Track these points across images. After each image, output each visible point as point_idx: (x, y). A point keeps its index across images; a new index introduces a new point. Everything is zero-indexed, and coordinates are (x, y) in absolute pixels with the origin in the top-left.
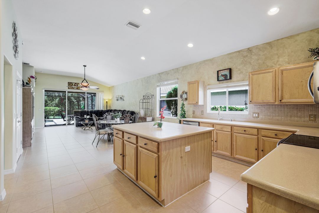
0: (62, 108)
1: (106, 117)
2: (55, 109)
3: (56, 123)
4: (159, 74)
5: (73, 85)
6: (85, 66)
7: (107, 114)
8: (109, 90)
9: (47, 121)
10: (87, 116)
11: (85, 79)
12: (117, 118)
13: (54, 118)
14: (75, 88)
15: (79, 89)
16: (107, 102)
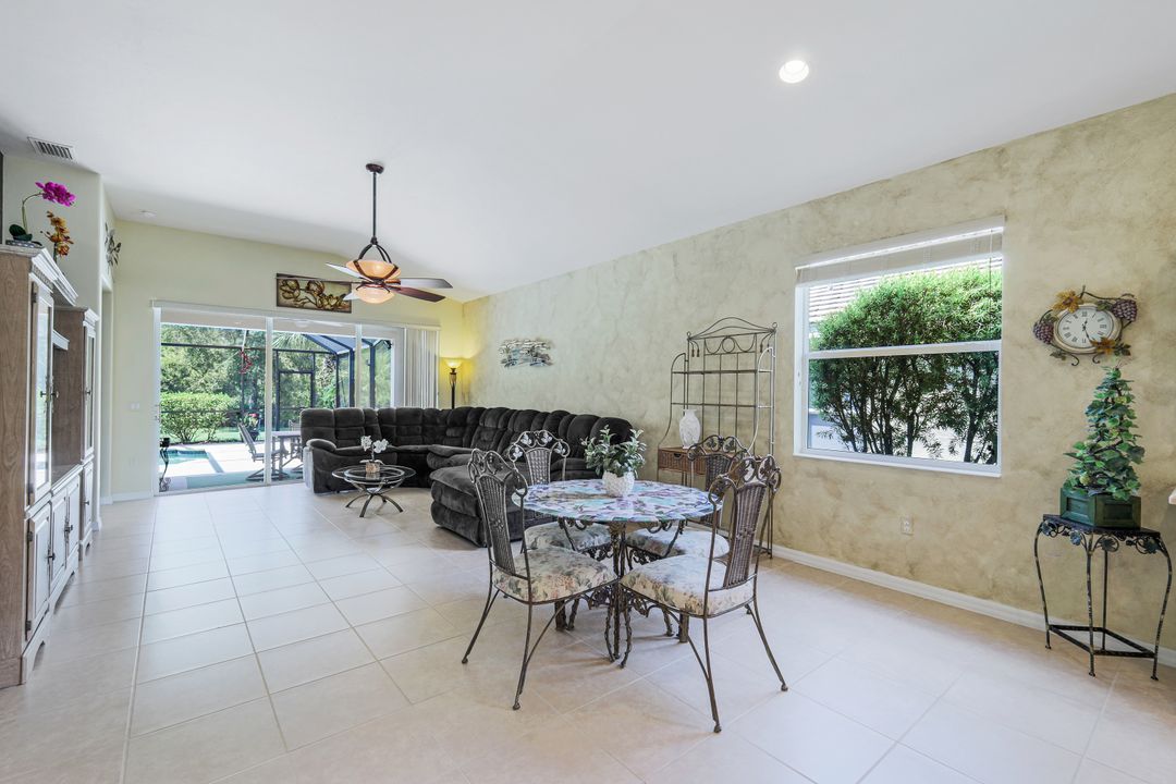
0: (243, 399)
1: (522, 459)
2: (216, 402)
3: (221, 465)
4: (817, 205)
5: (298, 287)
6: (375, 168)
7: (527, 441)
8: (464, 316)
9: (183, 452)
10: (374, 440)
11: (374, 241)
12: (620, 474)
13: (211, 441)
14: (310, 305)
15: (328, 307)
16: (453, 370)
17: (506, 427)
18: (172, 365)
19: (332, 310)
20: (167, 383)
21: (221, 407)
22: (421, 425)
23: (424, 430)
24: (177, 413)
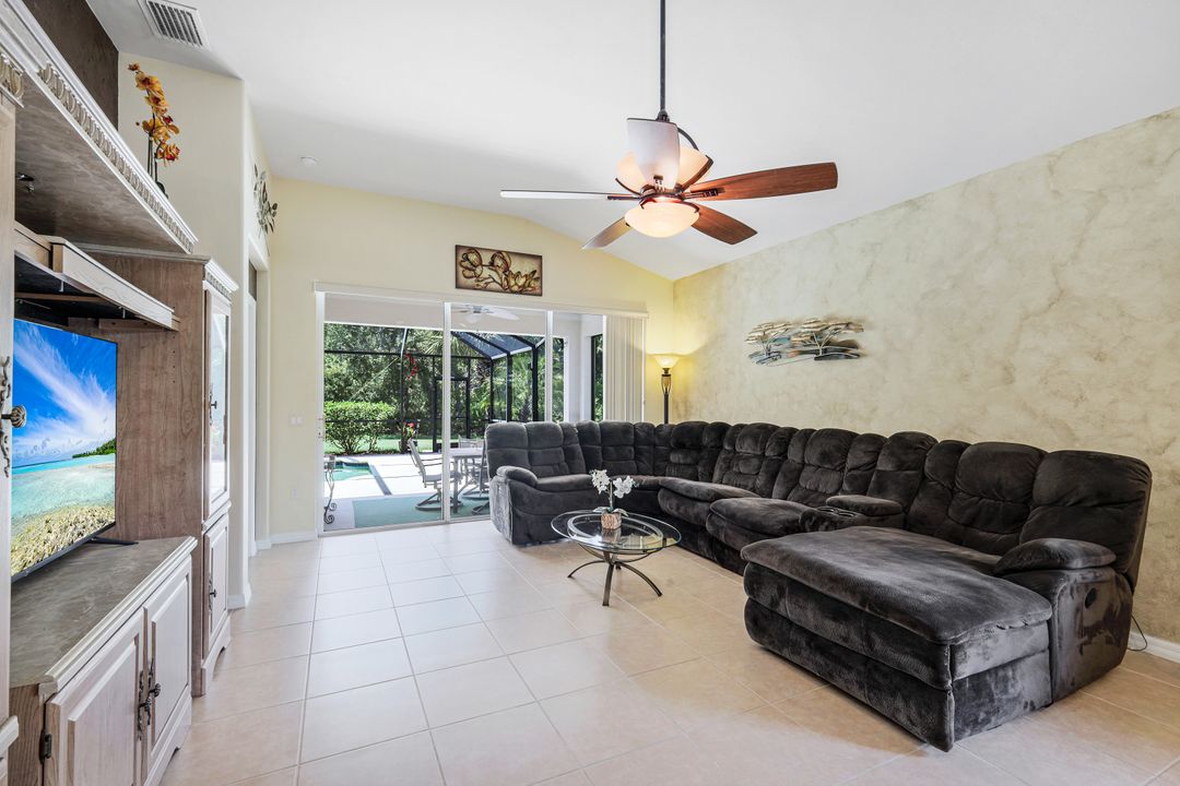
2: (377, 411)
3: (388, 482)
5: (480, 263)
8: (675, 297)
9: (347, 464)
13: (373, 452)
14: (494, 286)
15: (515, 288)
16: (666, 370)
17: (783, 455)
18: (337, 375)
19: (520, 292)
20: (334, 392)
21: (381, 416)
22: (634, 445)
23: (638, 453)
24: (342, 422)
